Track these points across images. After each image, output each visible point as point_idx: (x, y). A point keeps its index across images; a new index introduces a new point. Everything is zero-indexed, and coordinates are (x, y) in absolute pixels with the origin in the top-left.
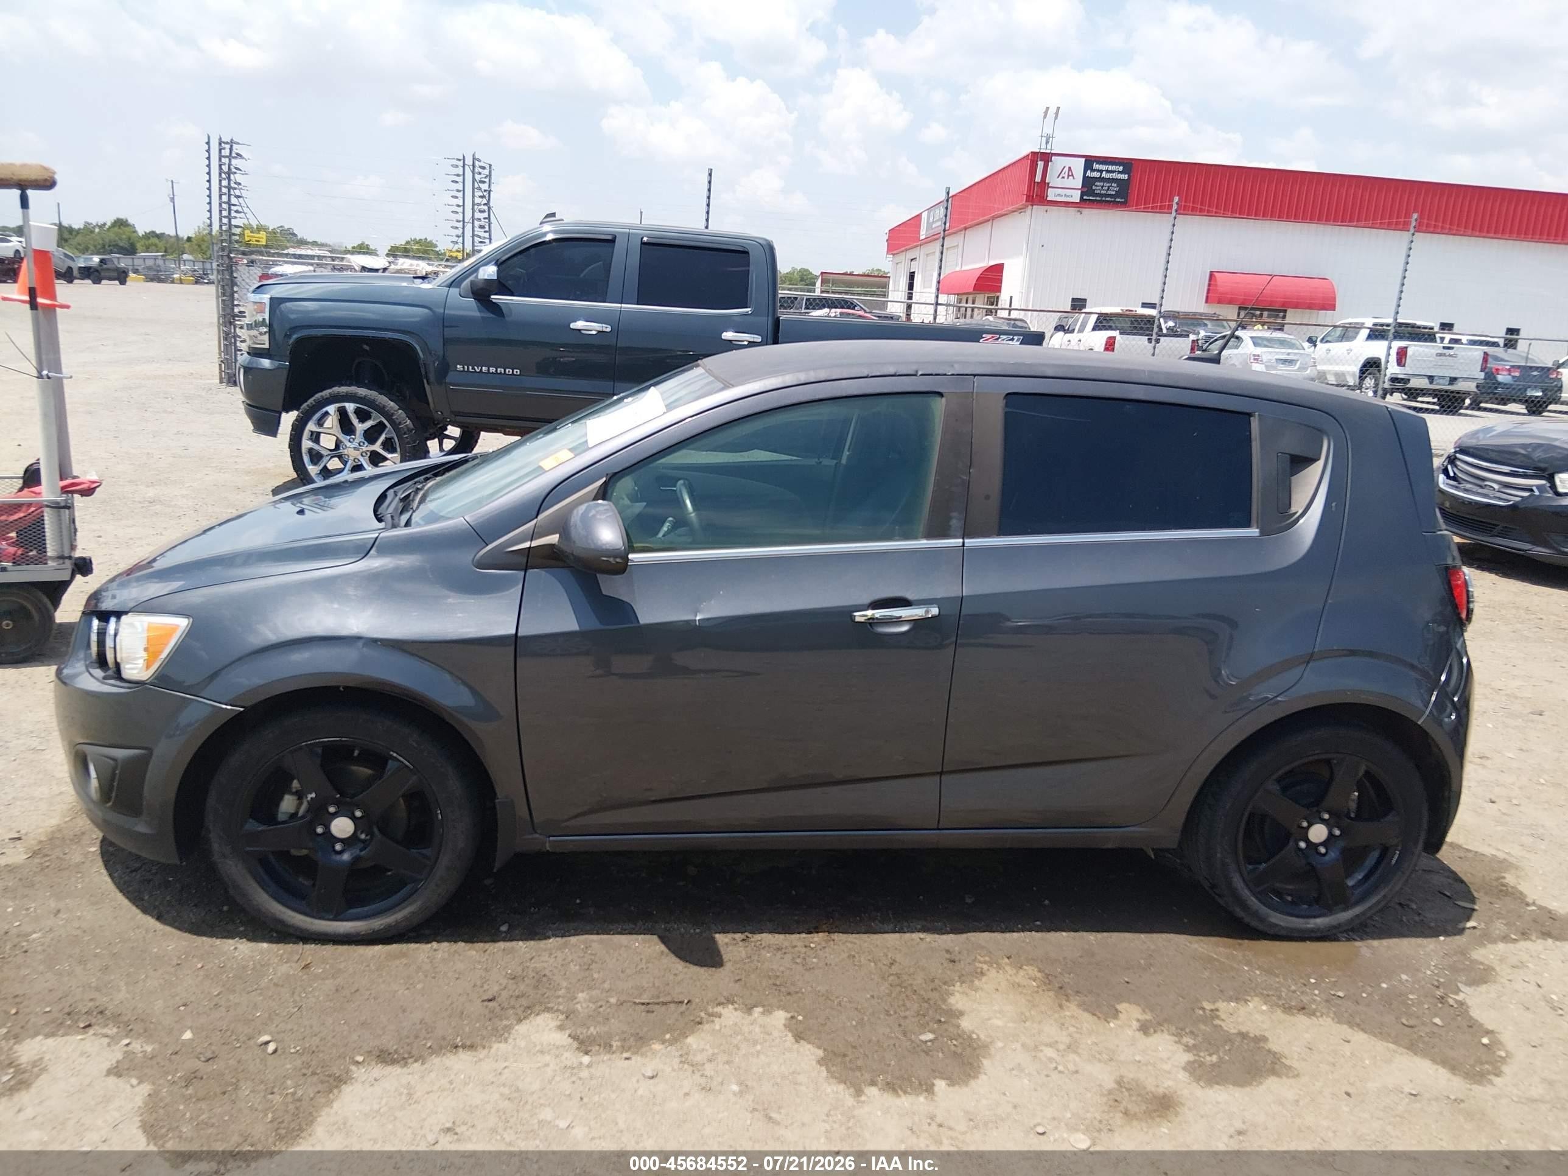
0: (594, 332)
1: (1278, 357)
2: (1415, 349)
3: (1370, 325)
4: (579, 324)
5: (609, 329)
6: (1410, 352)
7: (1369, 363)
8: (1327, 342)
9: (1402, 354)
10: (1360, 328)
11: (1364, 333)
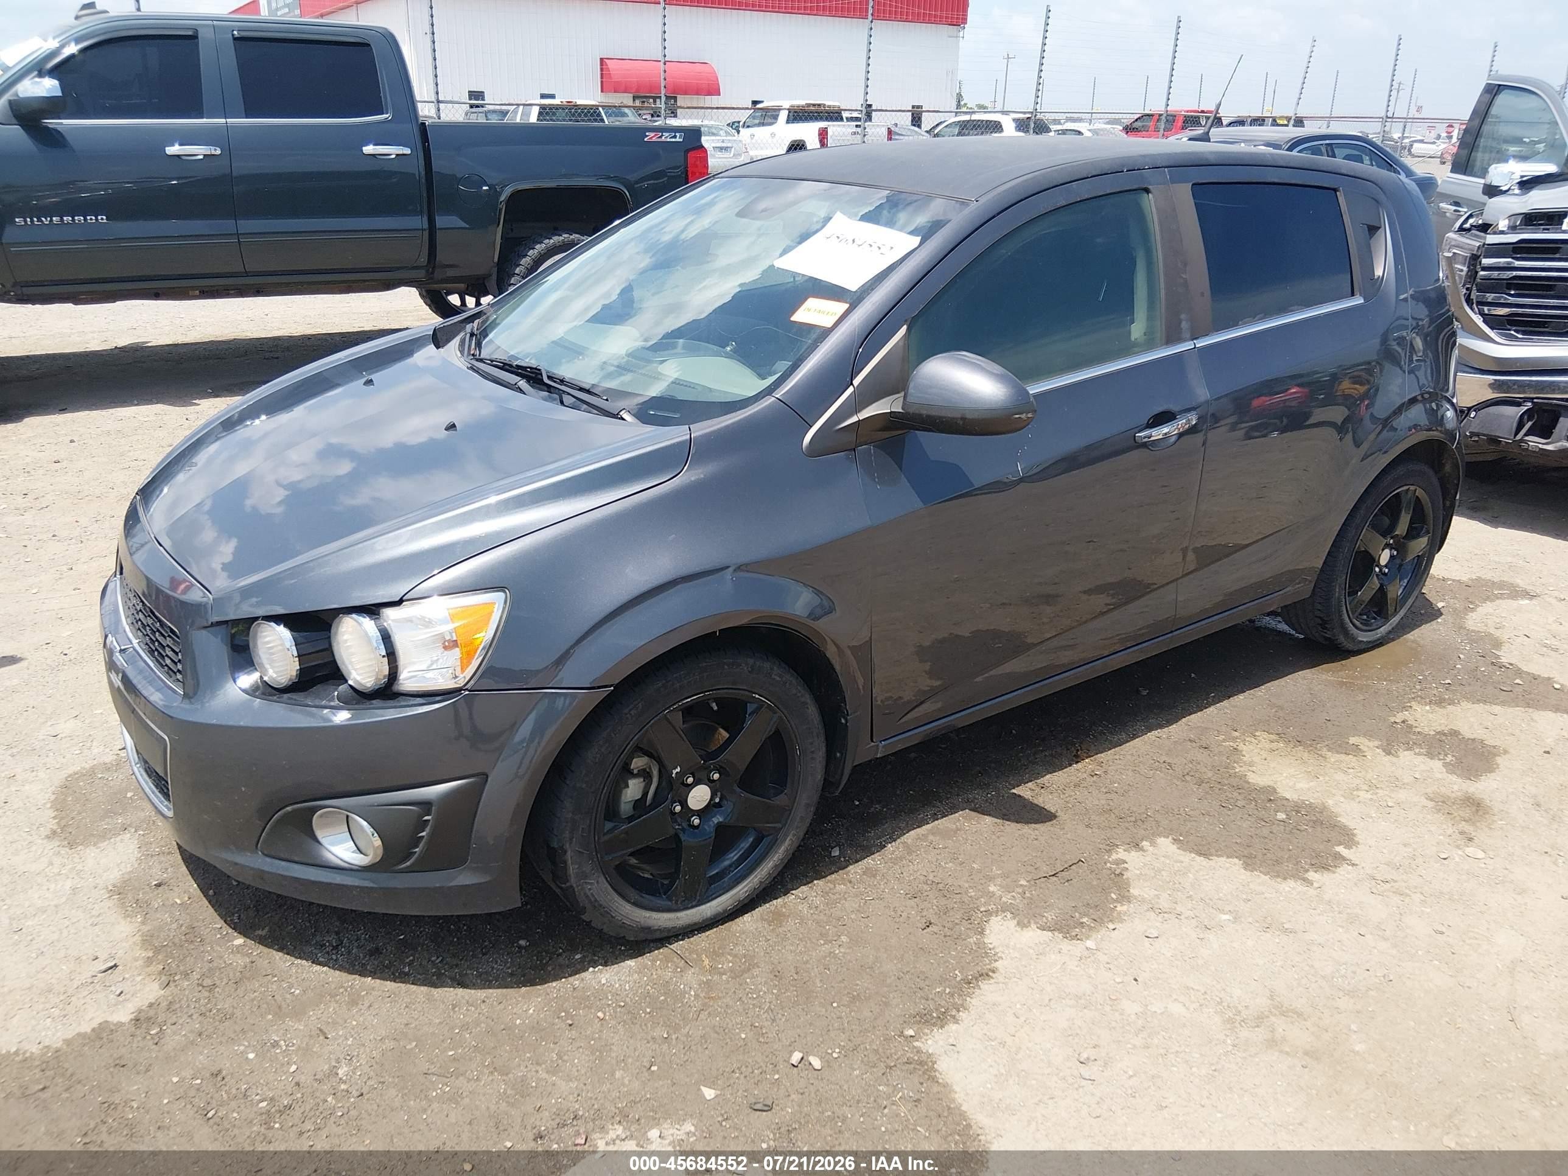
0: (201, 157)
1: (714, 145)
2: (835, 130)
3: (788, 107)
4: (174, 150)
5: (218, 152)
6: (830, 131)
7: (793, 145)
8: (748, 127)
9: (823, 134)
10: (780, 110)
11: (783, 115)
